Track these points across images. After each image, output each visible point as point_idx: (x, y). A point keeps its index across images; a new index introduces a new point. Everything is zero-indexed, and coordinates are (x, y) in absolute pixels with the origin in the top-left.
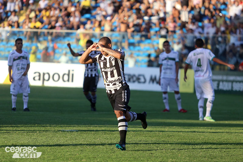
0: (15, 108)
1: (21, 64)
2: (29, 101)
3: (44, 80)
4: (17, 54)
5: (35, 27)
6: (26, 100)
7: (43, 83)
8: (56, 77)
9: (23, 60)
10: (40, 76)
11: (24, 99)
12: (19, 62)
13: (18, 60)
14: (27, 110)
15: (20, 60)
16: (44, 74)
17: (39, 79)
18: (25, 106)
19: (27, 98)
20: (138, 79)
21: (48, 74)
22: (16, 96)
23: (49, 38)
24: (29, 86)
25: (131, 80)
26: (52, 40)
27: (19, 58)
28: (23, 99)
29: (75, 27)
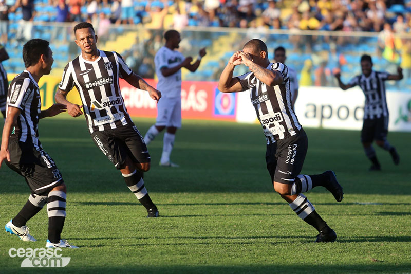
3: (322, 117)
5: (309, 28)
7: (321, 122)
8: (343, 113)
10: (315, 110)
16: (323, 107)
17: (315, 116)
21: (330, 107)
23: (333, 46)
26: (338, 51)
29: (377, 27)
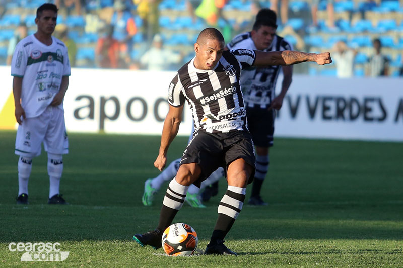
0: (25, 194)
1: (49, 74)
2: (63, 175)
3: (103, 116)
4: (40, 47)
6: (55, 173)
7: (102, 126)
8: (137, 109)
9: (55, 62)
10: (91, 106)
11: (52, 170)
12: (45, 69)
13: (41, 63)
14: (58, 199)
15: (46, 62)
16: (103, 101)
17: (91, 116)
18: (53, 191)
19: (60, 167)
20: (365, 111)
21: (116, 100)
22: (29, 163)
24: (66, 135)
25: (346, 113)
27: (44, 57)
28: (48, 169)
